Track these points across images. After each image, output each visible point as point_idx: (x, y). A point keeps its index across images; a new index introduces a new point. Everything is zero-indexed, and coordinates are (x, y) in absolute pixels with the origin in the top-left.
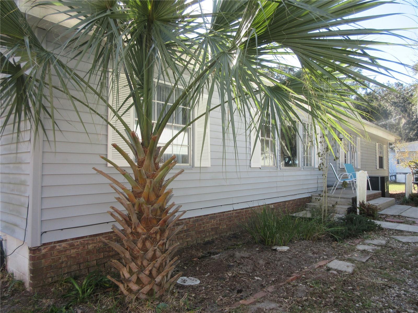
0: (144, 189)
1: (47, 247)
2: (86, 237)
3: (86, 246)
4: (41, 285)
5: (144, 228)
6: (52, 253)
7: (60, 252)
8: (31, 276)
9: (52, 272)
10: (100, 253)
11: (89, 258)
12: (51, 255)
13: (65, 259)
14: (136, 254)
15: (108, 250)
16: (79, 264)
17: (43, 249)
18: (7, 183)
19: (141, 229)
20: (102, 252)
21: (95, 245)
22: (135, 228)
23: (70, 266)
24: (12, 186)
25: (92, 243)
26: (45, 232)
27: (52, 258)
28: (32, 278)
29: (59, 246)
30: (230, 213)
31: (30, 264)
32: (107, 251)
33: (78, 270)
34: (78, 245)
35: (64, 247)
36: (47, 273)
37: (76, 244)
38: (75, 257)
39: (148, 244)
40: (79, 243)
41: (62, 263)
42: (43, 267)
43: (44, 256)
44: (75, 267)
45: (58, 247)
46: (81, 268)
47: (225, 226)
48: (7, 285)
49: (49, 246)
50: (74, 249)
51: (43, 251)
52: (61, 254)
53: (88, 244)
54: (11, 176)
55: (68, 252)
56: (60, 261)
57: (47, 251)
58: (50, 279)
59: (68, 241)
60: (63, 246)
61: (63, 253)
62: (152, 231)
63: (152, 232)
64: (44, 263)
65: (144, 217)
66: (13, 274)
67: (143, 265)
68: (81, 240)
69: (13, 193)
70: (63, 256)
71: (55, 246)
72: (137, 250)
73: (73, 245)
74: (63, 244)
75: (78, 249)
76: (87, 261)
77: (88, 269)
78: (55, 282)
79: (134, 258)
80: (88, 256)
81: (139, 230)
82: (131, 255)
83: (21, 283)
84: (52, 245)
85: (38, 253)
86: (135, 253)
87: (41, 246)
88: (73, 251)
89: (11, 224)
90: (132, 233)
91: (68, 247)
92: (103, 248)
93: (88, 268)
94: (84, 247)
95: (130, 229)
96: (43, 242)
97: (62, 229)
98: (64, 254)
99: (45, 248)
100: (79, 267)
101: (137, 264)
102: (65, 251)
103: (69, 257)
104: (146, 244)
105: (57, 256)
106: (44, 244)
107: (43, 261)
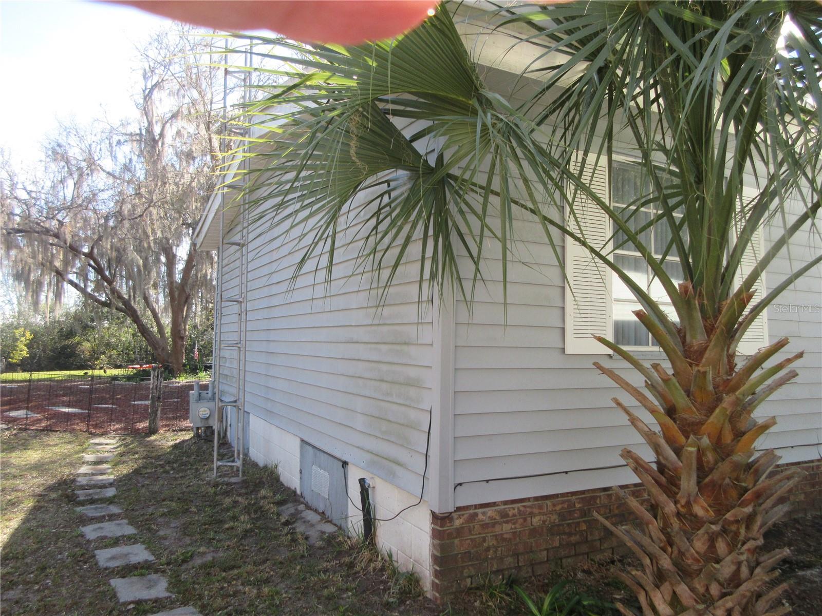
0: (708, 417)
1: (463, 515)
2: (529, 499)
3: (529, 519)
4: (454, 590)
5: (710, 506)
6: (472, 527)
7: (485, 526)
8: (436, 570)
9: (472, 565)
10: (552, 534)
11: (533, 545)
12: (470, 531)
13: (491, 542)
14: (689, 566)
15: (567, 530)
16: (516, 555)
17: (457, 519)
18: (375, 380)
19: (703, 507)
20: (558, 534)
21: (544, 518)
22: (688, 504)
23: (501, 559)
24: (385, 386)
25: (540, 514)
26: (460, 484)
27: (472, 537)
28: (437, 574)
29: (484, 514)
30: (811, 464)
31: (434, 546)
32: (565, 533)
33: (515, 568)
34: (514, 515)
35: (491, 518)
36: (463, 567)
37: (511, 513)
38: (510, 539)
39: (721, 546)
40: (516, 510)
41: (488, 549)
42: (457, 555)
43: (459, 532)
44: (509, 561)
45: (481, 517)
46: (520, 564)
47: (802, 497)
48: (383, 578)
49: (467, 514)
50: (507, 522)
51: (458, 523)
52: (486, 531)
53: (532, 515)
54: (385, 368)
55: (498, 530)
56: (485, 545)
57: (463, 524)
58: (469, 580)
59: (498, 505)
60: (489, 515)
61: (490, 530)
62: (729, 516)
63: (732, 519)
64: (459, 546)
65: (712, 481)
66: (390, 556)
67: (709, 594)
68: (519, 505)
69: (390, 399)
70: (488, 535)
71: (476, 515)
72: (692, 555)
73: (507, 515)
74: (490, 512)
75: (514, 524)
76: (532, 552)
77: (533, 568)
78: (477, 588)
79: (685, 574)
80: (532, 540)
81: (698, 510)
82: (675, 564)
83: (413, 579)
84: (471, 511)
85: (448, 524)
86: (689, 562)
87: (455, 511)
88: (507, 527)
89: (386, 459)
90: (678, 514)
91: (497, 518)
92: (558, 526)
93: (532, 565)
94: (525, 520)
95: (672, 505)
96: (458, 505)
97: (487, 481)
98: (492, 532)
99: (460, 517)
100: (516, 561)
101: (692, 589)
102: (494, 525)
103: (499, 538)
104: (717, 545)
105: (480, 534)
106: (459, 509)
107: (456, 541)
